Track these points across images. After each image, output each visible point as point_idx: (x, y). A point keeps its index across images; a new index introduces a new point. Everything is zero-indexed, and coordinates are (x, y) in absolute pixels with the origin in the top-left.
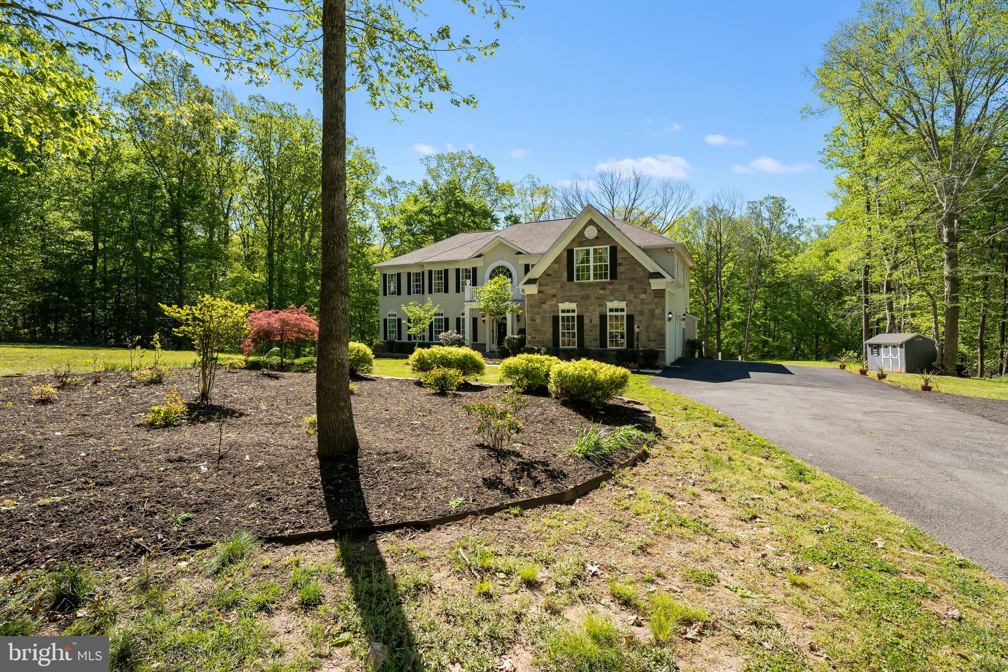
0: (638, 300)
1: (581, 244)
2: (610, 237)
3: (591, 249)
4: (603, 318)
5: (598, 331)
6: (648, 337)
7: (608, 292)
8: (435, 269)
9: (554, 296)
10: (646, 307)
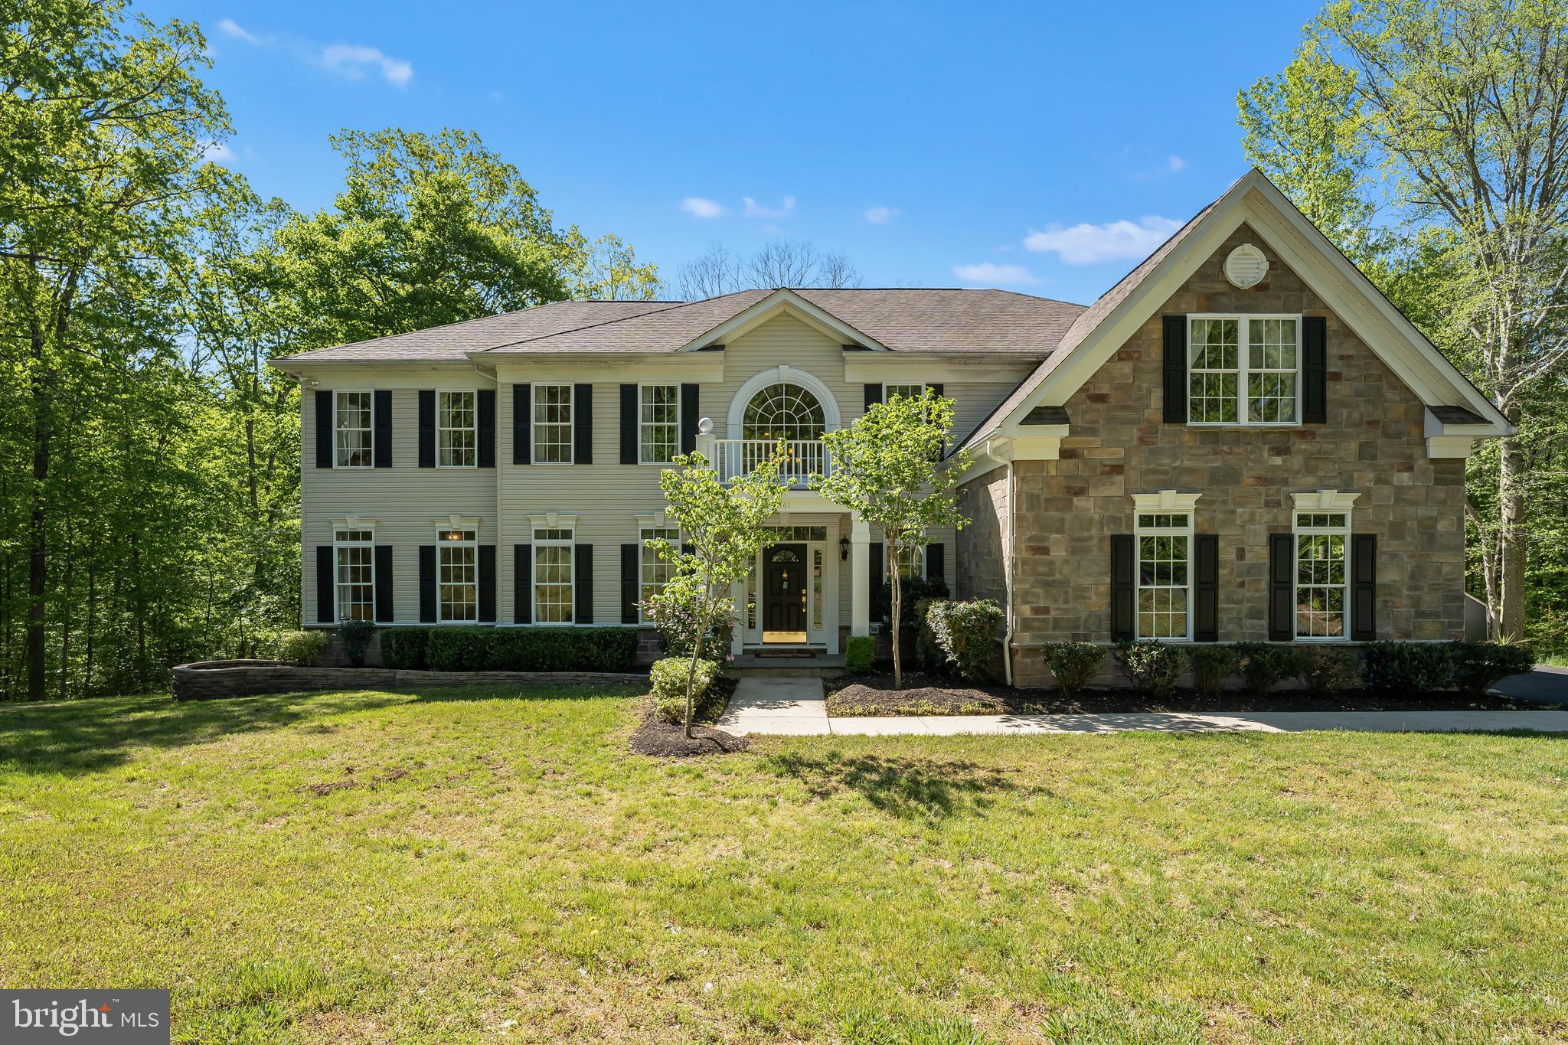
0: (1386, 490)
1: (1210, 303)
2: (1303, 286)
3: (1244, 320)
4: (1280, 543)
5: (1264, 585)
6: (1416, 602)
7: (1296, 462)
8: (538, 380)
9: (1117, 469)
10: (1410, 510)
